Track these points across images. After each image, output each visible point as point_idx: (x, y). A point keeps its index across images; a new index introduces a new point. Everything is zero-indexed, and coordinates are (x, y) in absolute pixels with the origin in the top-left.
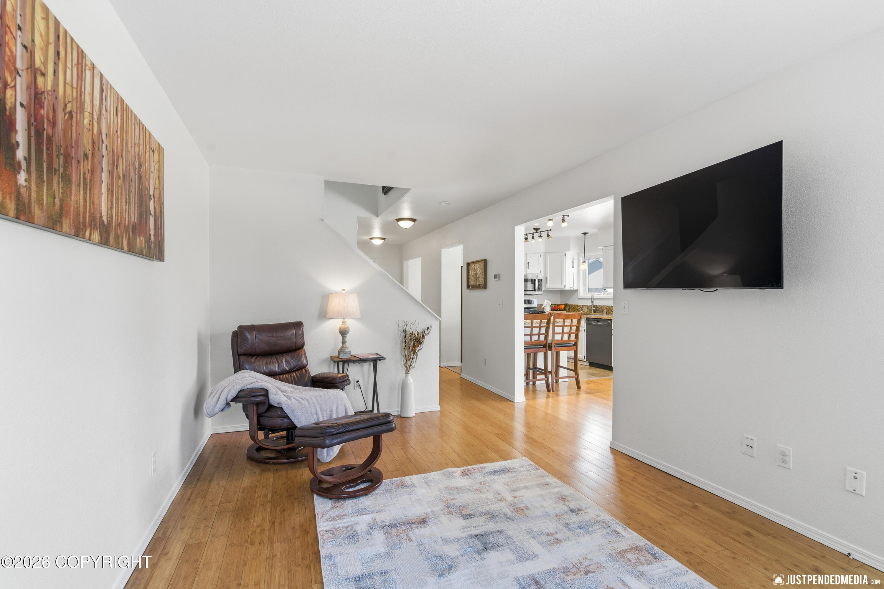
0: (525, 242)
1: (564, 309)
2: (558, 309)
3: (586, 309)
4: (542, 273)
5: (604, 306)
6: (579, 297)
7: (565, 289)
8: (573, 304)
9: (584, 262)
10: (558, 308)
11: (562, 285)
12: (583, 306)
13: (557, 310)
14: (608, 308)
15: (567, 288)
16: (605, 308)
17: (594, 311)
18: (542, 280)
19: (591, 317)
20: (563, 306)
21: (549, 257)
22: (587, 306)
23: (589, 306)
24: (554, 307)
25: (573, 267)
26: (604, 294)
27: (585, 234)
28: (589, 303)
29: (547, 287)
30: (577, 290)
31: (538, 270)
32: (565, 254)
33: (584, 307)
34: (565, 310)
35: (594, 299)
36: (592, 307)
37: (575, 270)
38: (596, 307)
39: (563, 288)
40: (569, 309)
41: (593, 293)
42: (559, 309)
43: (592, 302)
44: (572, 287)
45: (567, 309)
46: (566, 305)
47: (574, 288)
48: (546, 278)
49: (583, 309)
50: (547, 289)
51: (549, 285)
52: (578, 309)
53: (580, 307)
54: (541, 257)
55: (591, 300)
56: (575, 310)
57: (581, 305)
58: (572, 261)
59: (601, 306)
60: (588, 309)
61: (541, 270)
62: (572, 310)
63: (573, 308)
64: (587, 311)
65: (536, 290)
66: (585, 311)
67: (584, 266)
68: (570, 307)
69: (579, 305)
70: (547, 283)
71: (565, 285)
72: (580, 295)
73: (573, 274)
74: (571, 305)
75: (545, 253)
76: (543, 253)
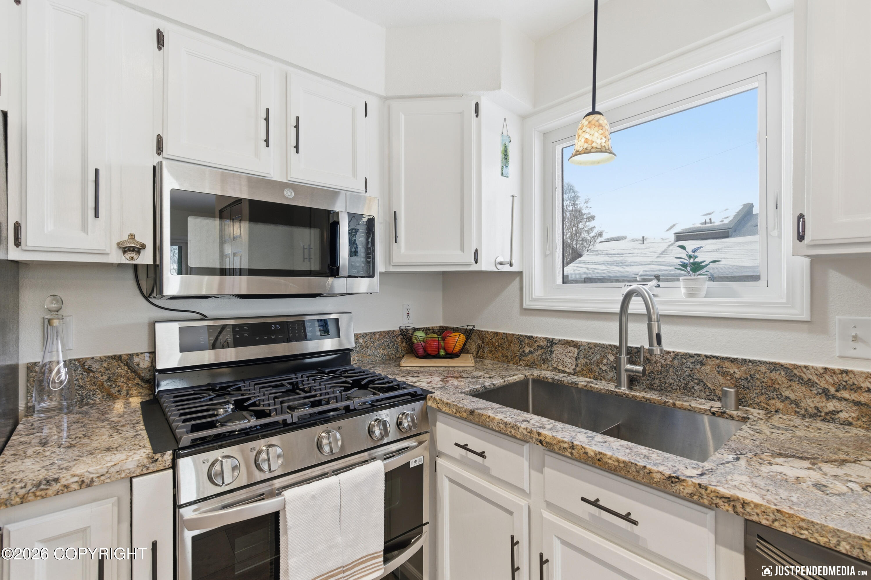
1: (464, 350)
2: (442, 352)
3: (570, 361)
4: (375, 191)
5: (698, 360)
6: (528, 304)
7: (474, 268)
10: (437, 348)
11: (462, 249)
12: (552, 342)
13: (438, 357)
14: (735, 370)
15: (486, 264)
18: (371, 222)
20: (459, 338)
21: (403, 117)
22: (570, 343)
23: (591, 346)
24: (424, 341)
29: (395, 260)
30: (521, 273)
31: (353, 176)
32: (477, 105)
33: (557, 349)
38: (645, 356)
39: (471, 265)
42: (445, 349)
44: (506, 260)
46: (469, 333)
47: (513, 262)
48: (395, 212)
49: (554, 355)
50: (392, 269)
51: (403, 250)
52: (524, 354)
53: (536, 345)
54: (366, 116)
55: (650, 321)
56: (509, 355)
57: (539, 336)
58: (502, 140)
59: (676, 354)
60: (579, 358)
61: (366, 179)
62: (495, 353)
63: (501, 345)
64: (574, 367)
65: (343, 271)
66: (563, 369)
67: (601, 132)
68: (483, 342)
69: (532, 337)
70: (396, 237)
71: (477, 250)
72: (533, 297)
73: (511, 198)
74: (488, 332)
75: (385, 101)
76: (376, 95)
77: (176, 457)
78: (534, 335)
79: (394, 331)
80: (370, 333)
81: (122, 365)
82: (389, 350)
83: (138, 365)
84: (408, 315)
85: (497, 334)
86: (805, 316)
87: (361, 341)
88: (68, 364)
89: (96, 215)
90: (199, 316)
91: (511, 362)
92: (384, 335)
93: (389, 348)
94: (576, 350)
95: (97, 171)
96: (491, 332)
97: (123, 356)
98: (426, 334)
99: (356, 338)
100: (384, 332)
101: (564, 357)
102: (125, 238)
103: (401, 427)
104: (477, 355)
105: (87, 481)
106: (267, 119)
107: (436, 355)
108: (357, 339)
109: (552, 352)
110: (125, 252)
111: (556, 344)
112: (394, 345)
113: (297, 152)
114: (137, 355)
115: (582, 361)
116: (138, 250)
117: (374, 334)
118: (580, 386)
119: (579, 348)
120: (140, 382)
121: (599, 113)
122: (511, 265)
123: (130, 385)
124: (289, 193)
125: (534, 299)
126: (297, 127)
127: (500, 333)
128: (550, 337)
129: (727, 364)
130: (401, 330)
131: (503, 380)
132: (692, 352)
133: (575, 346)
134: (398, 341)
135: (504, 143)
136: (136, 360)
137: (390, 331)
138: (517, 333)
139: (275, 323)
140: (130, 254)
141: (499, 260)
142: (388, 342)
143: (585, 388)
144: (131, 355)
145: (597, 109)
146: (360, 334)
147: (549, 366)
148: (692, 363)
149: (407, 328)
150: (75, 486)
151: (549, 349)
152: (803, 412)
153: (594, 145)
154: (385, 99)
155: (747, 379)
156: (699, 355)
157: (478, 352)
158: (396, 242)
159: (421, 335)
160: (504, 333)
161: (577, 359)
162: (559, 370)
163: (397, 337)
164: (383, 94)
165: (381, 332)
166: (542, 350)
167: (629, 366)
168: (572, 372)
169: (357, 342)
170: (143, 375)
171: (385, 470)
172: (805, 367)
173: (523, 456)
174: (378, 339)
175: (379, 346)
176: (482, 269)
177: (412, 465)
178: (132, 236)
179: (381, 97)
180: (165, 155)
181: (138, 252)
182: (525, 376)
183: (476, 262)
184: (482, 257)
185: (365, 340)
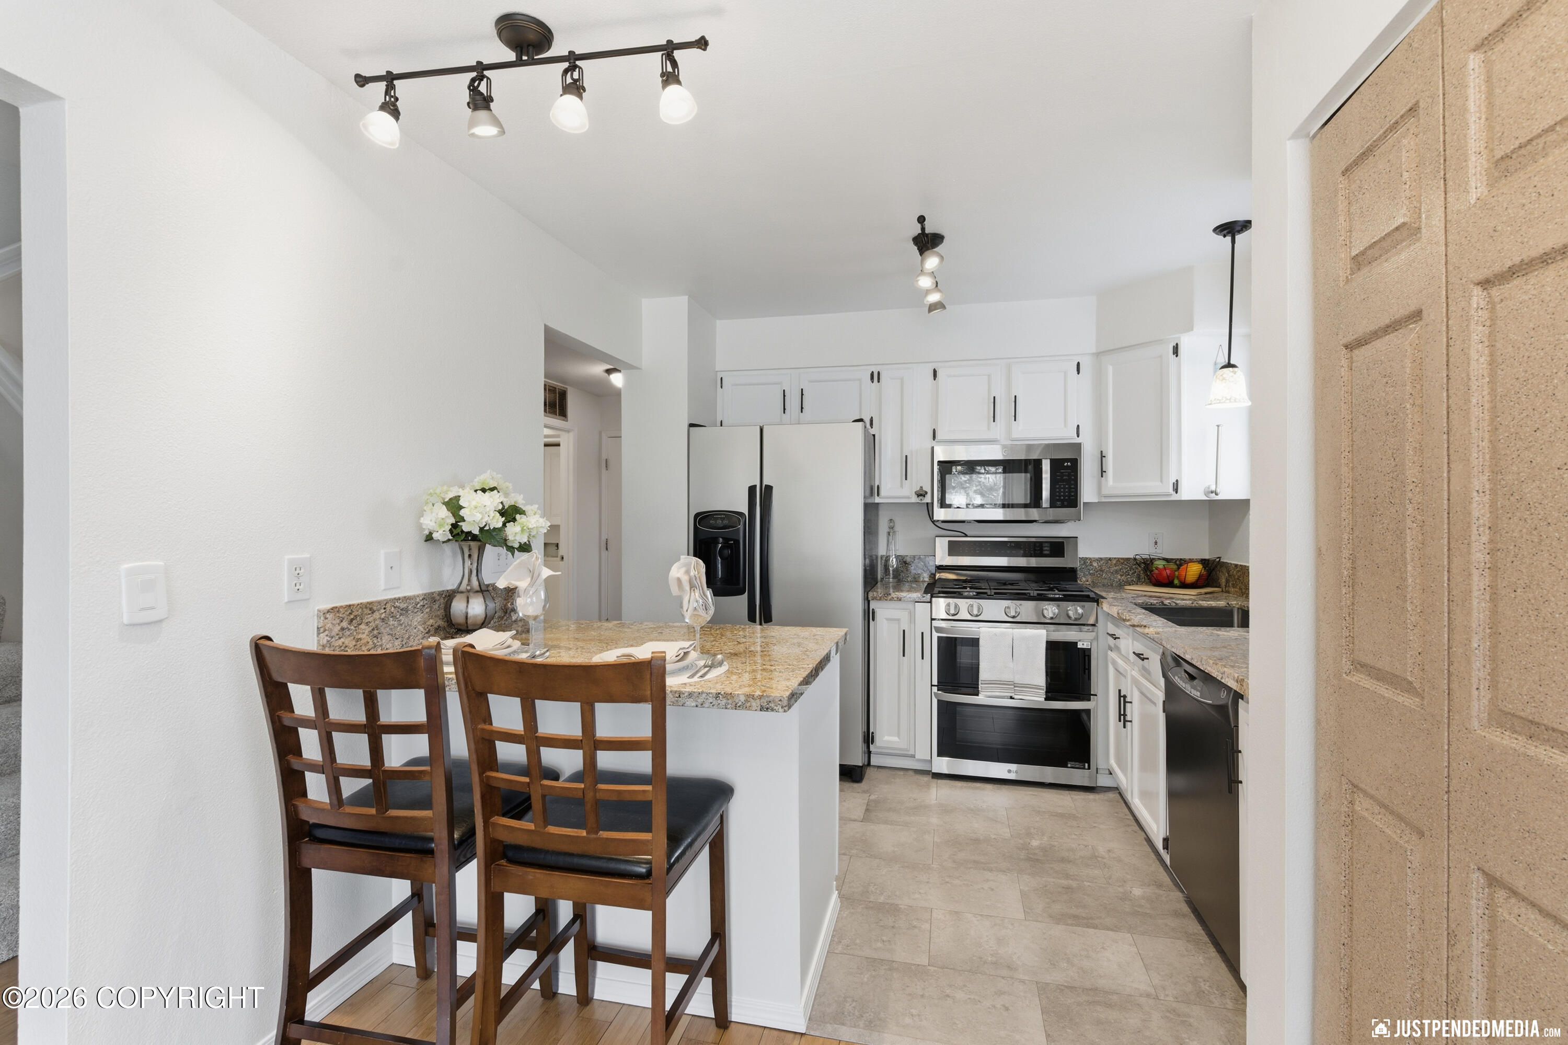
1: (1205, 582)
2: (1176, 582)
4: (1086, 434)
7: (1175, 497)
9: (1227, 366)
10: (1172, 577)
13: (1170, 584)
15: (1188, 494)
21: (1111, 368)
24: (1163, 569)
27: (1231, 229)
29: (1106, 492)
31: (1068, 425)
32: (1176, 346)
34: (1219, 587)
39: (1174, 495)
40: (1227, 581)
42: (1178, 578)
44: (1213, 488)
46: (1213, 566)
47: (1219, 491)
48: (1103, 451)
50: (1104, 500)
51: (1110, 483)
54: (1078, 373)
61: (1078, 425)
65: (1046, 503)
67: (1228, 383)
68: (1231, 576)
70: (1103, 472)
71: (1175, 481)
75: (1097, 356)
76: (1089, 354)
77: (932, 597)
80: (1104, 558)
85: (1236, 566)
87: (1094, 564)
88: (897, 557)
89: (906, 479)
90: (963, 535)
93: (1128, 575)
95: (906, 456)
97: (921, 556)
98: (1167, 563)
100: (1122, 559)
102: (919, 488)
104: (1225, 589)
106: (994, 402)
110: (918, 496)
112: (1135, 573)
113: (1016, 420)
114: (926, 556)
117: (1110, 559)
121: (1234, 366)
122: (1217, 494)
126: (1015, 402)
134: (1139, 568)
140: (921, 497)
141: (1206, 489)
142: (1125, 568)
145: (1232, 362)
149: (1152, 557)
150: (895, 599)
157: (1226, 586)
158: (1103, 476)
159: (1160, 564)
163: (1136, 564)
164: (1094, 351)
171: (1047, 636)
174: (1115, 564)
175: (1117, 572)
176: (1183, 499)
177: (1080, 645)
178: (921, 487)
179: (1093, 354)
180: (936, 440)
181: (924, 496)
182: (1228, 604)
183: (1177, 492)
184: (1183, 487)
185: (1100, 564)
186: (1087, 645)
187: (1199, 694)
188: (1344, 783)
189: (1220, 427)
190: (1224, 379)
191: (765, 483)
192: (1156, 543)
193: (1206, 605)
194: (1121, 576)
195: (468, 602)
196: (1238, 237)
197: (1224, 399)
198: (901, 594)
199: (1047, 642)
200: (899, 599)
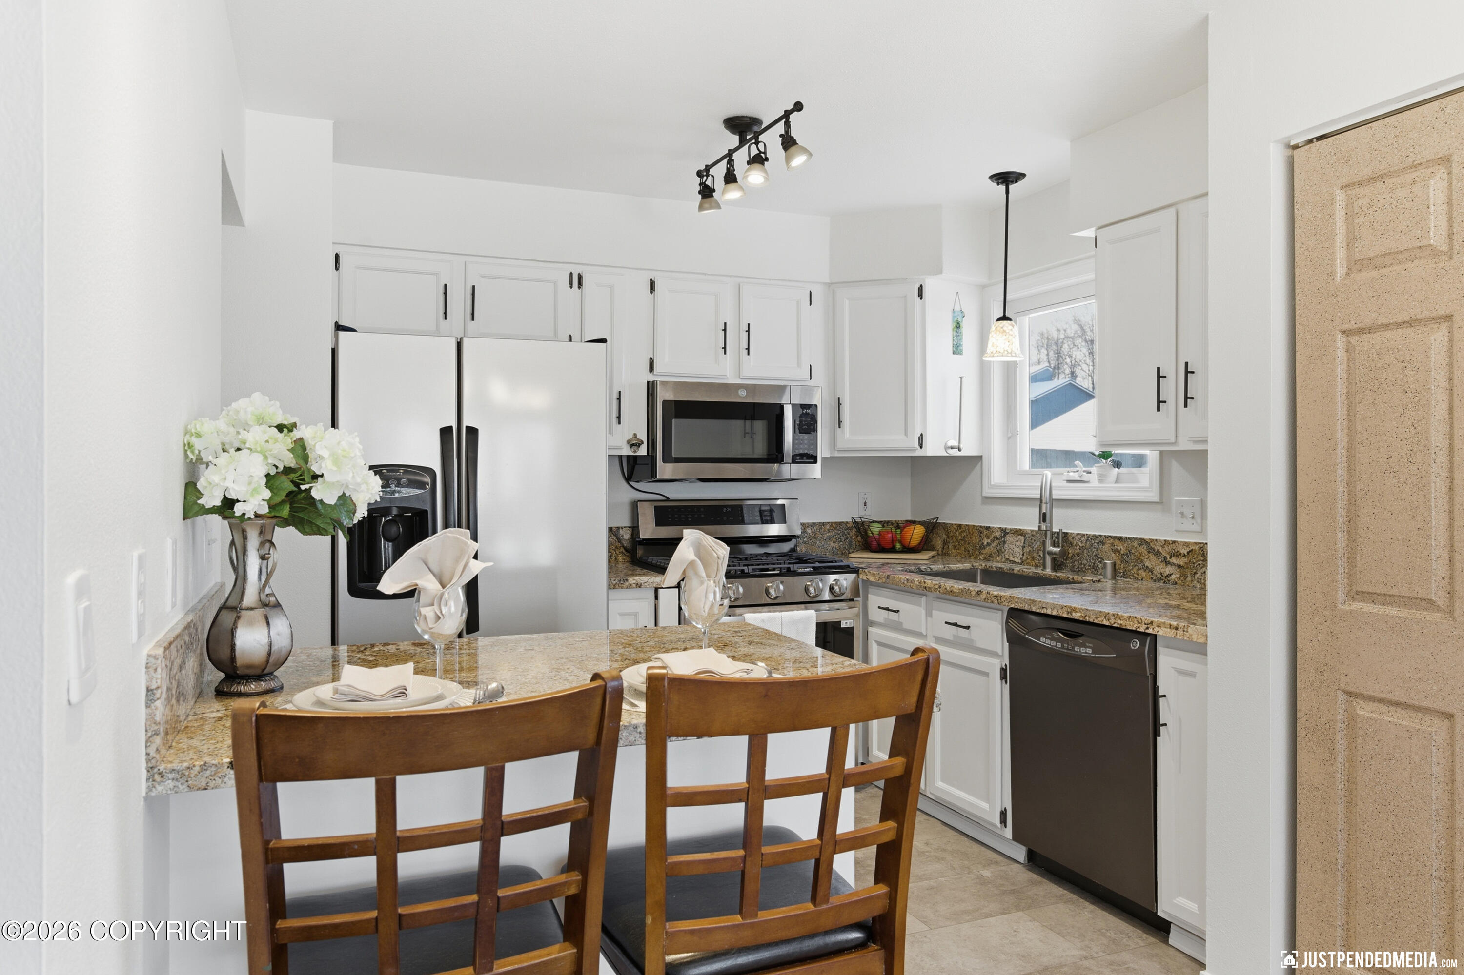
0: (701, 208)
1: (925, 545)
2: (898, 546)
3: (1018, 550)
4: (819, 378)
5: (1101, 540)
6: (988, 492)
7: (919, 453)
8: (964, 523)
9: (1004, 318)
10: (893, 541)
11: (906, 434)
12: (1005, 532)
13: (893, 550)
14: (1121, 547)
15: (932, 449)
16: (1106, 547)
17: (1054, 560)
18: (813, 408)
19: (1034, 609)
20: (918, 532)
21: (847, 302)
22: (1018, 532)
23: (1033, 533)
24: (880, 534)
25: (957, 349)
26: (1102, 478)
27: (1005, 179)
28: (1029, 521)
29: (840, 445)
30: (980, 458)
31: (799, 364)
32: (921, 287)
33: (1009, 538)
34: (933, 549)
35: (1053, 502)
36: (1044, 543)
37: (967, 362)
38: (1064, 538)
39: (915, 450)
40: (945, 543)
41: (1048, 473)
42: (901, 542)
43: (1043, 517)
44: (956, 444)
45: (938, 543)
46: (932, 527)
47: (962, 446)
48: (839, 398)
49: (1006, 546)
50: (837, 454)
51: (847, 435)
52: (983, 547)
53: (993, 536)
54: (811, 304)
55: (1041, 502)
56: (970, 548)
57: (995, 526)
58: (954, 317)
59: (1088, 536)
60: (1025, 547)
61: (810, 366)
62: (958, 549)
63: (963, 539)
64: (1021, 556)
65: (788, 457)
66: (1013, 559)
67: (1004, 337)
68: (948, 537)
69: (989, 527)
70: (840, 422)
71: (922, 435)
72: (992, 483)
73: (960, 379)
74: (952, 524)
75: (829, 286)
76: (821, 283)
78: (991, 526)
79: (847, 523)
80: (820, 523)
81: (613, 535)
82: (842, 543)
83: (622, 536)
84: (865, 505)
85: (960, 526)
86: (1156, 499)
87: (809, 531)
89: (619, 423)
90: (664, 498)
91: (972, 557)
92: (834, 526)
93: (841, 541)
94: (1022, 538)
95: (619, 392)
96: (955, 524)
97: (614, 528)
98: (883, 526)
99: (803, 528)
100: (835, 523)
101: (1014, 546)
102: (631, 437)
103: (833, 591)
104: (942, 552)
105: (639, 584)
106: (725, 330)
107: (891, 548)
108: (805, 529)
109: (1005, 542)
110: (629, 446)
111: (1008, 533)
112: (847, 538)
113: (748, 354)
114: (622, 528)
115: (1027, 549)
116: (638, 445)
117: (823, 524)
118: (1015, 572)
119: (1025, 537)
120: (624, 551)
122: (960, 450)
123: (617, 552)
124: (743, 393)
125: (994, 485)
126: (748, 331)
127: (962, 525)
128: (1004, 526)
129: (1117, 542)
130: (855, 522)
131: (943, 566)
132: (1097, 533)
133: (1021, 535)
134: (851, 533)
135: (956, 319)
136: (621, 532)
137: (842, 522)
138: (977, 524)
139: (727, 506)
140: (635, 448)
141: (950, 444)
142: (839, 534)
143: (1019, 573)
144: (618, 528)
145: (1007, 315)
146: (808, 523)
147: (1002, 558)
148: (1098, 543)
149: (863, 520)
150: (634, 586)
151: (1003, 539)
152: (1155, 578)
153: (998, 349)
154: (829, 285)
155: (1127, 554)
156: (1101, 536)
157: (943, 548)
158: (839, 427)
159: (876, 529)
160: (966, 525)
161: (1023, 547)
162: (1010, 561)
163: (850, 529)
164: (828, 281)
165: (832, 523)
166: (997, 541)
167: (1051, 548)
168: (1020, 562)
169: (804, 531)
170: (625, 545)
171: (816, 617)
172: (1156, 540)
173: (921, 606)
174: (828, 530)
175: (830, 538)
176: (928, 455)
177: (843, 625)
178: (635, 434)
179: (825, 284)
180: (655, 372)
181: (639, 447)
182: (973, 566)
183: (921, 447)
184: (928, 441)
185: (813, 530)
186: (850, 623)
187: (1089, 651)
188: (1340, 695)
189: (963, 379)
190: (1004, 331)
191: (466, 422)
192: (865, 504)
193: (955, 568)
194: (834, 542)
195: (268, 623)
196: (1011, 187)
197: (1006, 352)
198: (641, 578)
199: (817, 624)
200: (639, 586)
